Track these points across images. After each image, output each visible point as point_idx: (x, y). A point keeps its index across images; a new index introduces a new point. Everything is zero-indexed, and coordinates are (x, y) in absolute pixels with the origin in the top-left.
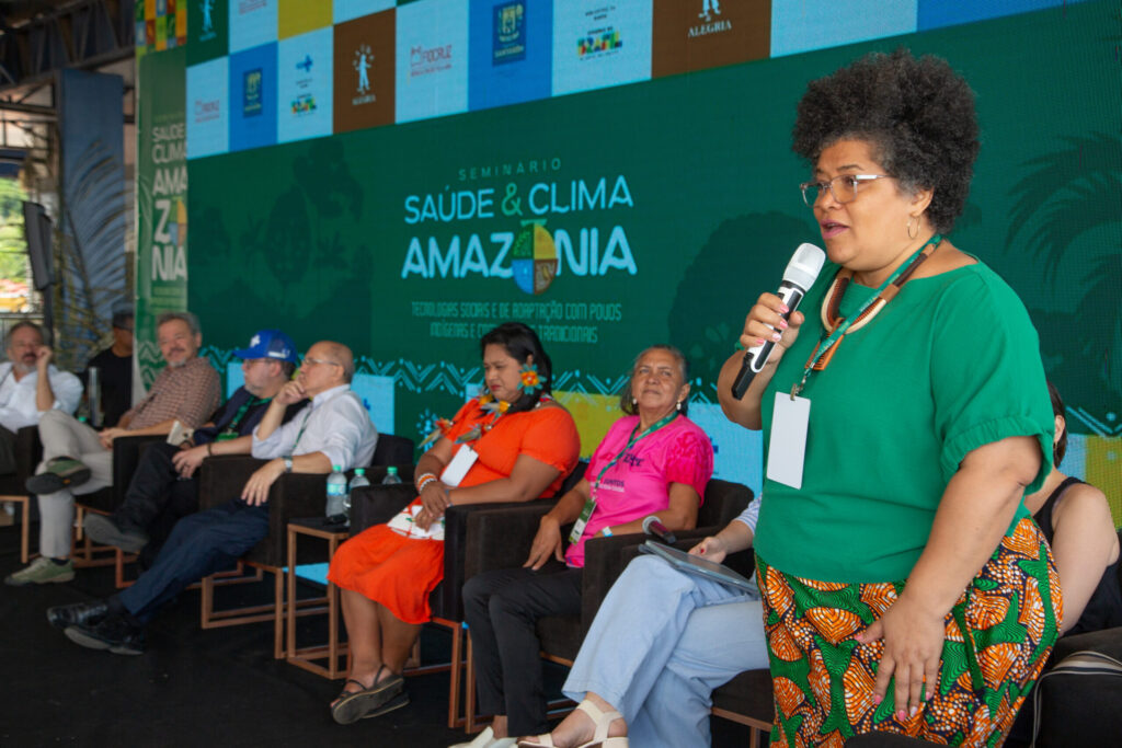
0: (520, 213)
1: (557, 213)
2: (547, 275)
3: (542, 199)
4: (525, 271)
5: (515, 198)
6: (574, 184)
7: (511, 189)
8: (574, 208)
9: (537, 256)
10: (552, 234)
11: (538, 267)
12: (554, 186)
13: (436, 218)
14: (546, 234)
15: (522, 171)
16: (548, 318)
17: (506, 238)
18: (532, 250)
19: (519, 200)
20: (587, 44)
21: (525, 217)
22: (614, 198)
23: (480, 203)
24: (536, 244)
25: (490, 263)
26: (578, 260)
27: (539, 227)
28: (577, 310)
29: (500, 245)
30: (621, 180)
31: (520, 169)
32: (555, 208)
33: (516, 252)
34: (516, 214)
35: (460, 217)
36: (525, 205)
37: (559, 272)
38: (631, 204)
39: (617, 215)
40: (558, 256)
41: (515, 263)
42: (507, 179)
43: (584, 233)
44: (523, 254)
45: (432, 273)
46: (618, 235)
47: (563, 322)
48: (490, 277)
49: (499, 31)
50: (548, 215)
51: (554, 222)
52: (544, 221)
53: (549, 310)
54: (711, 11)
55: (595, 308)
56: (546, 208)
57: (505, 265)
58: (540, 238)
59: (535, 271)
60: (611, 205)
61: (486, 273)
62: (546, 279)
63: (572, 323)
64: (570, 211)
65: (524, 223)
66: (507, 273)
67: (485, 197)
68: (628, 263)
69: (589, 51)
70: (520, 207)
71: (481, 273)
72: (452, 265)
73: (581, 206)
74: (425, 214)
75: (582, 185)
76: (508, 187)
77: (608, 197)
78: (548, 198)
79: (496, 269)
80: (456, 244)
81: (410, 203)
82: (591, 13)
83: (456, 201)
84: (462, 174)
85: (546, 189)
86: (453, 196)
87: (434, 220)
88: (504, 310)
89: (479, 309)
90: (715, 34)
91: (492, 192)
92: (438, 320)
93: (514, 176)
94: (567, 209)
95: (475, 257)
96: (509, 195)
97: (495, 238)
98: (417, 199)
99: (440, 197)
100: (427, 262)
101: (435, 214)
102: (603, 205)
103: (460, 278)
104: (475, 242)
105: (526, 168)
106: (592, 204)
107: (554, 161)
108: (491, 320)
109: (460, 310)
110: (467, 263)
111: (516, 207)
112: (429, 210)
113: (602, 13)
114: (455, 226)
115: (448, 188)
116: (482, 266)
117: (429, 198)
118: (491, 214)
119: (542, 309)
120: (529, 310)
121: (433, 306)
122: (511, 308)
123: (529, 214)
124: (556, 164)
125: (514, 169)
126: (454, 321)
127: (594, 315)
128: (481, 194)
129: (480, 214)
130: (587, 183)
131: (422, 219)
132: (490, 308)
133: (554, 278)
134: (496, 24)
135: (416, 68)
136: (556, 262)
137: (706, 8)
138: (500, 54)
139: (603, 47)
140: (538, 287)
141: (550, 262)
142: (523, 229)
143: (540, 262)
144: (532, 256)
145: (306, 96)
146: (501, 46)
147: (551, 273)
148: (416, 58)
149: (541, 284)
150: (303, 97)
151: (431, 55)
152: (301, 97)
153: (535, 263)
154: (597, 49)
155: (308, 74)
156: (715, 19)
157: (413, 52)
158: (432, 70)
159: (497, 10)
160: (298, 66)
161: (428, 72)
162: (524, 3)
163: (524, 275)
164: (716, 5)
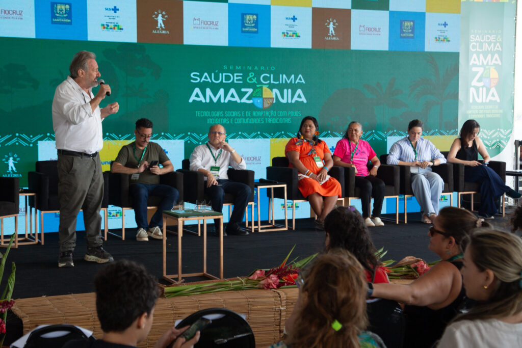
0: (256, 82)
1: (273, 84)
2: (269, 102)
3: (265, 79)
4: (259, 101)
5: (254, 77)
6: (281, 75)
7: (251, 75)
8: (281, 82)
9: (264, 96)
10: (272, 90)
11: (265, 100)
12: (272, 75)
13: (210, 81)
14: (269, 90)
16: (270, 116)
17: (250, 91)
18: (262, 94)
19: (255, 78)
20: (286, 34)
21: (258, 84)
22: (298, 81)
23: (236, 78)
24: (264, 93)
25: (241, 98)
26: (283, 98)
27: (265, 87)
28: (282, 113)
29: (246, 93)
30: (300, 76)
31: (256, 68)
32: (272, 82)
33: (254, 95)
34: (254, 83)
35: (224, 81)
36: (258, 80)
37: (274, 102)
38: (304, 83)
39: (299, 86)
40: (274, 96)
41: (253, 98)
42: (250, 71)
43: (285, 91)
44: (258, 96)
45: (208, 101)
46: (299, 91)
47: (277, 117)
48: (241, 103)
49: (245, 22)
50: (270, 84)
51: (271, 87)
52: (268, 86)
53: (270, 114)
54: (332, 34)
55: (290, 113)
56: (268, 82)
57: (249, 98)
58: (266, 90)
59: (263, 101)
60: (296, 83)
61: (239, 101)
62: (268, 104)
63: (280, 117)
65: (258, 86)
66: (251, 102)
67: (237, 76)
68: (304, 99)
69: (287, 36)
70: (256, 81)
71: (236, 101)
72: (220, 99)
73: (284, 82)
74: (203, 79)
75: (284, 76)
76: (250, 74)
77: (295, 80)
78: (269, 79)
79: (244, 100)
80: (222, 91)
81: (194, 75)
82: (287, 25)
83: (222, 77)
84: (225, 67)
85: (268, 75)
86: (220, 74)
87: (208, 82)
88: (248, 114)
89: (235, 114)
90: (333, 40)
91: (241, 74)
92: (211, 117)
93: (253, 71)
94: (278, 83)
95: (232, 96)
96: (251, 76)
97: (243, 90)
98: (198, 74)
99: (213, 74)
100: (205, 96)
101: (209, 80)
102: (293, 82)
103: (224, 103)
104: (232, 91)
105: (259, 68)
106: (289, 82)
107: (272, 67)
108: (241, 117)
109: (224, 114)
110: (229, 98)
111: (254, 81)
112: (206, 78)
113: (292, 26)
114: (221, 85)
115: (217, 71)
116: (237, 99)
117: (206, 74)
118: (241, 82)
119: (267, 113)
120: (260, 114)
121: (209, 112)
122: (251, 113)
123: (260, 83)
124: (273, 68)
125: (253, 68)
126: (221, 117)
127: (290, 115)
128: (235, 74)
129: (235, 82)
130: (286, 76)
131: (202, 81)
132: (241, 114)
133: (272, 104)
134: (243, 19)
135: (197, 26)
136: (273, 98)
137: (330, 32)
138: (245, 29)
139: (293, 36)
140: (265, 106)
141: (271, 98)
142: (257, 88)
143: (265, 98)
144: (262, 96)
145: (114, 23)
146: (245, 27)
147: (271, 102)
148: (197, 22)
149: (266, 106)
150: (111, 23)
151: (206, 23)
152: (110, 23)
153: (264, 99)
154: (290, 36)
155: (115, 14)
156: (333, 36)
157: (195, 19)
158: (207, 28)
159: (243, 15)
160: (106, 9)
161: (204, 28)
162: (257, 15)
163: (258, 102)
164: (333, 32)
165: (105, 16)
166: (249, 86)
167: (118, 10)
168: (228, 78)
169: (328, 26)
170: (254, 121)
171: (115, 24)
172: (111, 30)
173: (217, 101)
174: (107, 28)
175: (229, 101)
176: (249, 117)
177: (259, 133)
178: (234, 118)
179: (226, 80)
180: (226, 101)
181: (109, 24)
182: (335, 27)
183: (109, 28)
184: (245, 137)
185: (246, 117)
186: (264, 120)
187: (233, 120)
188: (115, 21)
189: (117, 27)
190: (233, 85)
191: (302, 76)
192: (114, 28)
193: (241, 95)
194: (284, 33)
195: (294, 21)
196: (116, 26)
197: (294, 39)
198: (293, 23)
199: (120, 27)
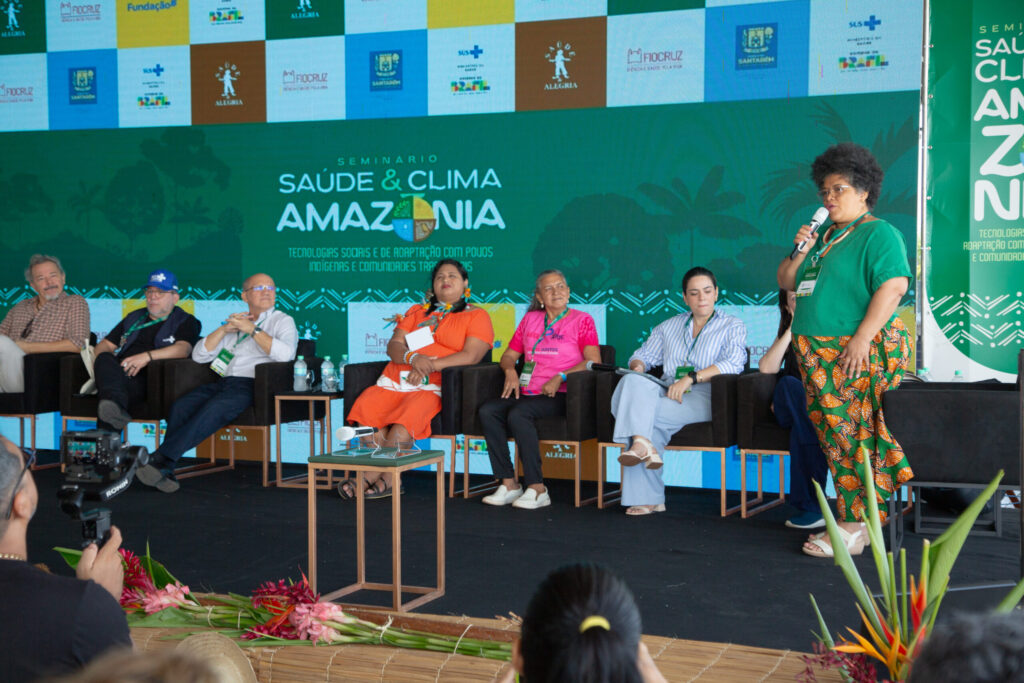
0: (400, 189)
1: (434, 190)
2: (425, 228)
3: (418, 180)
4: (406, 227)
5: (394, 179)
6: (449, 173)
7: (390, 174)
8: (450, 187)
9: (416, 217)
10: (431, 204)
11: (418, 224)
12: (431, 173)
13: (314, 190)
14: (425, 203)
15: (401, 161)
16: (428, 257)
17: (388, 206)
18: (412, 212)
19: (398, 181)
20: (459, 86)
21: (404, 192)
22: (485, 182)
23: (360, 181)
24: (415, 209)
25: (370, 221)
26: (454, 219)
27: (417, 199)
28: (454, 251)
29: (381, 210)
30: (491, 172)
31: (399, 160)
32: (432, 187)
33: (396, 215)
34: (396, 190)
35: (339, 189)
36: (404, 182)
37: (437, 227)
38: (499, 185)
39: (489, 192)
40: (437, 217)
41: (394, 221)
42: (387, 167)
43: (459, 203)
44: (404, 215)
45: (310, 227)
46: (489, 205)
48: (370, 230)
49: (376, 69)
50: (426, 191)
51: (430, 197)
53: (428, 252)
54: (561, 76)
55: (469, 250)
56: (424, 186)
57: (385, 222)
58: (419, 205)
59: (414, 227)
60: (482, 186)
61: (367, 228)
62: (425, 232)
64: (446, 189)
65: (403, 196)
66: (389, 228)
67: (363, 178)
68: (499, 222)
69: (461, 90)
70: (400, 185)
71: (362, 228)
72: (331, 223)
73: (456, 186)
74: (301, 187)
75: (457, 173)
76: (388, 173)
77: (480, 181)
78: (425, 180)
79: (377, 225)
81: (285, 179)
83: (335, 179)
84: (341, 161)
85: (424, 174)
86: (332, 176)
87: (311, 191)
88: (385, 252)
89: (360, 252)
90: (564, 90)
91: (371, 174)
92: (317, 260)
93: (393, 165)
94: (443, 187)
95: (355, 217)
96: (389, 177)
97: (375, 205)
98: (292, 176)
99: (318, 176)
100: (304, 220)
101: (312, 187)
102: (476, 186)
103: (339, 231)
104: (355, 207)
105: (405, 160)
106: (466, 185)
107: (430, 157)
108: (372, 259)
109: (340, 253)
110: (348, 221)
111: (396, 185)
112: (306, 184)
114: (334, 196)
115: (325, 170)
116: (363, 223)
117: (306, 176)
118: (371, 189)
119: (422, 251)
120: (409, 252)
121: (312, 250)
122: (392, 251)
123: (409, 190)
124: (433, 159)
125: (393, 160)
126: (334, 260)
127: (469, 254)
128: (360, 175)
129: (360, 189)
130: (461, 172)
131: (298, 190)
132: (371, 251)
133: (433, 231)
134: (373, 64)
135: (289, 85)
136: (434, 221)
137: (558, 73)
138: (377, 84)
139: (474, 88)
140: (418, 237)
141: (429, 221)
143: (419, 221)
144: (412, 217)
145: (157, 94)
146: (378, 79)
147: (430, 228)
148: (289, 78)
149: (421, 235)
150: (152, 94)
151: (305, 78)
152: (150, 94)
153: (415, 221)
154: (468, 89)
155: (158, 78)
156: (564, 81)
157: (285, 74)
158: (307, 88)
159: (373, 56)
160: (145, 71)
161: (302, 89)
162: (400, 53)
163: (404, 229)
164: (565, 73)
165: (144, 83)
166: (384, 197)
167: (162, 70)
168: (345, 182)
169: (552, 61)
170: (398, 266)
171: (159, 95)
172: (152, 107)
173: (327, 228)
174: (146, 104)
175: (349, 228)
176: (386, 259)
177: (406, 291)
178: (358, 260)
179: (342, 187)
180: (343, 228)
181: (149, 97)
182: (568, 60)
183: (149, 103)
184: (379, 299)
185: (380, 260)
186: (417, 265)
187: (357, 265)
188: (158, 90)
189: (162, 101)
190: (354, 196)
191: (495, 171)
192: (157, 103)
193: (371, 215)
194: (454, 84)
195: (476, 57)
196: (160, 98)
197: (476, 96)
199: (165, 101)
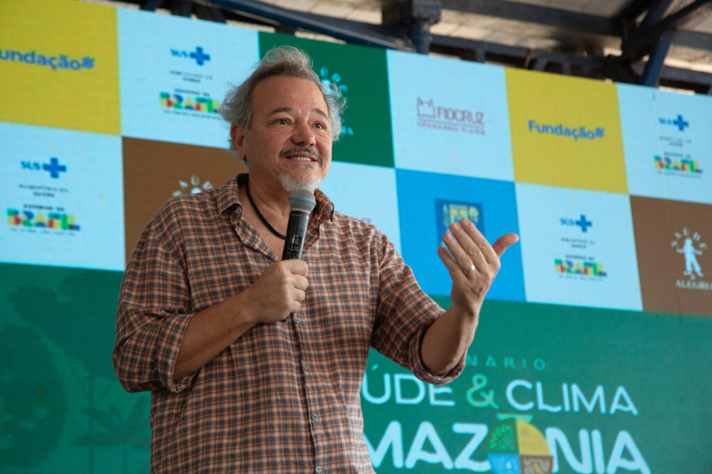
0: (495, 406)
1: (546, 412)
2: (538, 469)
3: (520, 394)
4: (509, 466)
5: (486, 390)
6: (565, 387)
7: (479, 382)
8: (567, 408)
9: (523, 451)
10: (542, 431)
11: (527, 463)
12: (539, 386)
14: (534, 431)
15: (494, 364)
17: (479, 431)
18: (516, 444)
19: (492, 393)
20: (566, 265)
21: (502, 410)
22: (615, 406)
23: (433, 390)
24: (521, 439)
25: (454, 454)
26: (579, 456)
27: (523, 423)
29: (468, 437)
30: (621, 391)
31: (490, 362)
32: (542, 406)
33: (492, 446)
34: (489, 407)
35: (399, 400)
36: (500, 397)
37: (556, 469)
38: (635, 412)
39: (622, 421)
40: (553, 452)
41: (490, 456)
42: (474, 370)
43: (583, 434)
44: (504, 448)
46: (624, 439)
48: (454, 470)
49: (446, 224)
50: (534, 411)
51: (542, 421)
52: (529, 418)
54: (694, 272)
56: (530, 405)
57: (478, 456)
58: (526, 433)
59: (523, 467)
60: (612, 411)
61: (448, 465)
64: (563, 411)
65: (501, 417)
68: (640, 465)
69: (569, 272)
70: (495, 400)
71: (440, 465)
72: (389, 455)
73: (576, 408)
75: (575, 389)
76: (475, 378)
77: (609, 403)
78: (531, 395)
79: (464, 461)
80: (394, 431)
82: (567, 240)
83: (392, 385)
85: (528, 385)
86: (387, 377)
90: (699, 291)
93: (482, 369)
94: (559, 409)
95: (428, 446)
96: (477, 387)
97: (459, 428)
102: (603, 410)
103: (404, 468)
104: (426, 430)
105: (500, 362)
106: (589, 408)
107: (536, 362)
110: (417, 453)
111: (489, 399)
113: (581, 244)
114: (392, 411)
115: (375, 367)
116: (441, 456)
118: (451, 403)
123: (509, 409)
124: (539, 364)
125: (481, 361)
129: (433, 401)
130: (583, 389)
134: (440, 217)
136: (551, 458)
137: (689, 268)
139: (586, 272)
141: (543, 458)
142: (500, 423)
143: (528, 457)
144: (516, 451)
145: (50, 208)
147: (546, 469)
150: (41, 207)
152: (36, 207)
153: (523, 458)
154: (578, 272)
155: (54, 180)
156: (698, 279)
159: (440, 204)
160: (26, 165)
162: (479, 207)
163: (506, 469)
164: (698, 269)
165: (21, 186)
166: (475, 416)
167: (63, 169)
168: (409, 389)
169: (679, 251)
171: (55, 211)
172: (39, 229)
173: (384, 463)
174: (27, 224)
175: (420, 464)
179: (404, 396)
180: (410, 464)
181: (34, 211)
182: (699, 253)
183: (33, 221)
188: (54, 202)
189: (59, 220)
190: (425, 412)
191: (628, 390)
192: (51, 224)
193: (455, 444)
194: (559, 262)
195: (584, 230)
196: (57, 216)
197: (590, 282)
198: (583, 236)
199: (69, 222)
